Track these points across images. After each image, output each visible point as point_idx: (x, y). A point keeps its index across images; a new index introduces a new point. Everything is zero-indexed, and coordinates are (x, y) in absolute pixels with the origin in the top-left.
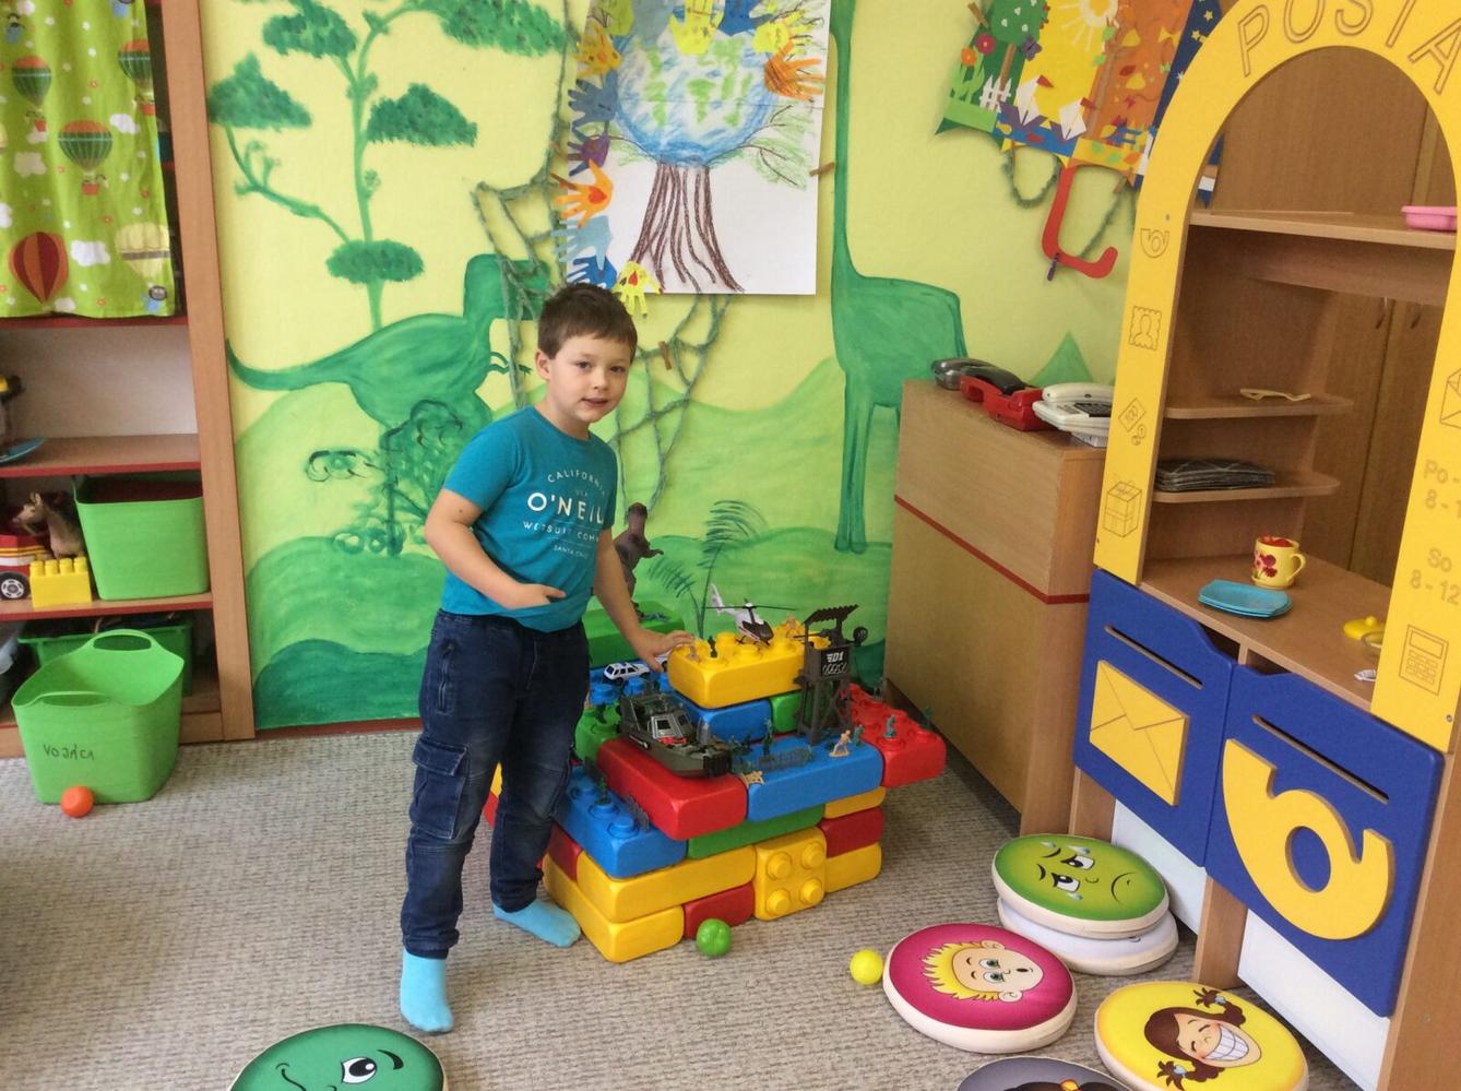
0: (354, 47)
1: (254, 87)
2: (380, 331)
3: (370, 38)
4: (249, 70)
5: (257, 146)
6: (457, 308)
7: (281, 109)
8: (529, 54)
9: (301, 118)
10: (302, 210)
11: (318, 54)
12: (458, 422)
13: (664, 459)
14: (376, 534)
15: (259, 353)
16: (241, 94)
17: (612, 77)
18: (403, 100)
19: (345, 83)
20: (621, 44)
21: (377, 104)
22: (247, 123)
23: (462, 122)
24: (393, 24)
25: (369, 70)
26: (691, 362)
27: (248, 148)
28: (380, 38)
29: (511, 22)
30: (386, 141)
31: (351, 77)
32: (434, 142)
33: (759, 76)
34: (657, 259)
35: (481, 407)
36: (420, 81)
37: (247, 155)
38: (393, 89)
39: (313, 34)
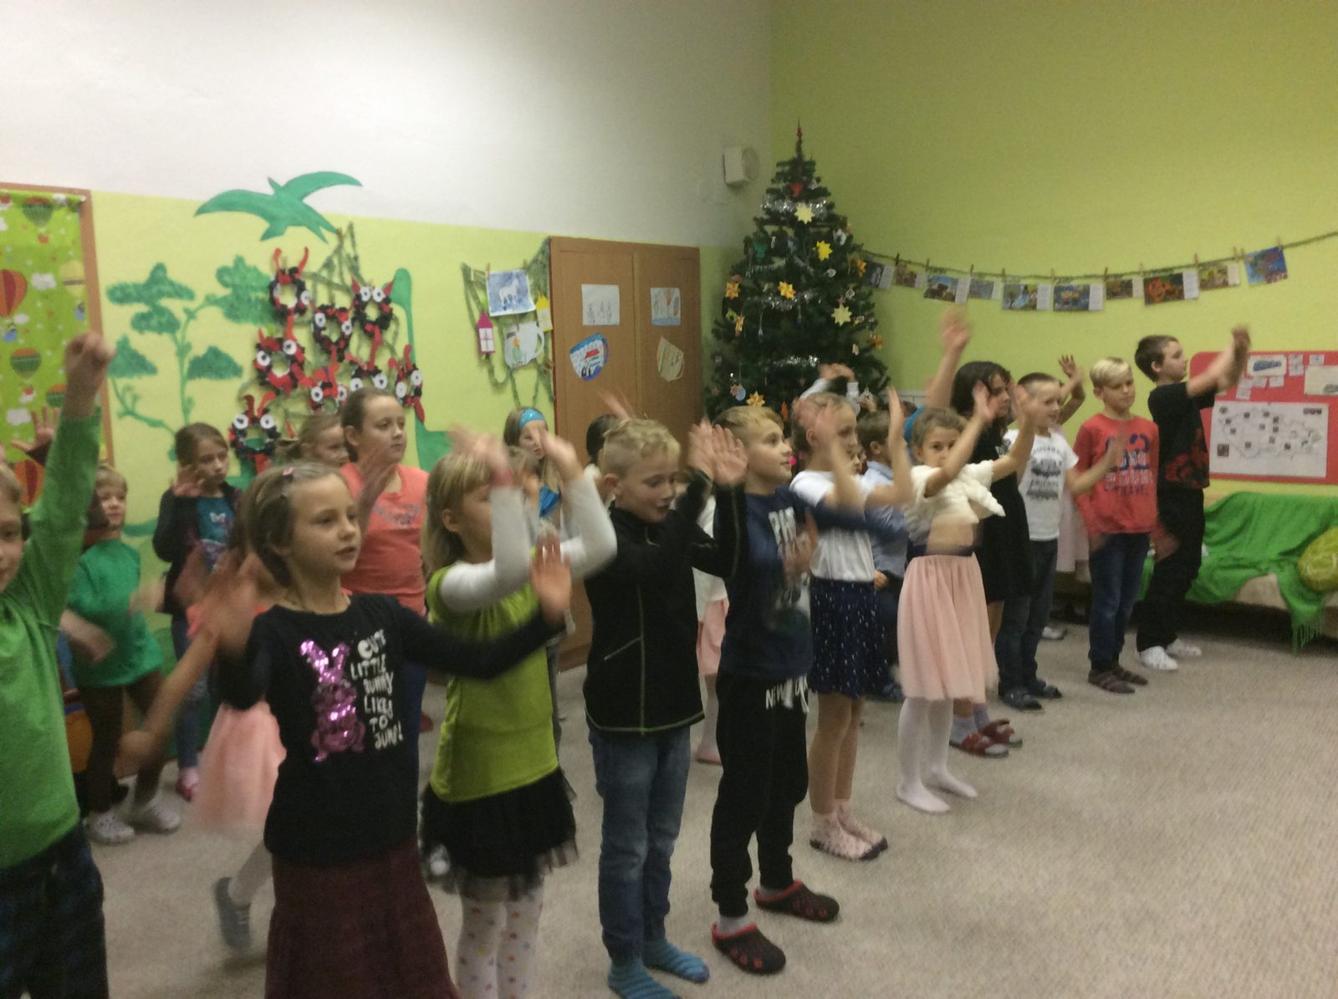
0: (178, 328)
1: (126, 355)
3: (188, 321)
4: (124, 344)
5: (128, 388)
7: (140, 365)
9: (153, 371)
10: (155, 424)
11: (159, 333)
16: (119, 360)
18: (205, 356)
19: (173, 348)
21: (192, 359)
22: (122, 374)
23: (236, 365)
24: (201, 314)
25: (186, 340)
27: (124, 389)
28: (192, 322)
30: (197, 380)
31: (177, 345)
32: (222, 378)
36: (212, 345)
37: (124, 394)
38: (199, 350)
39: (157, 321)
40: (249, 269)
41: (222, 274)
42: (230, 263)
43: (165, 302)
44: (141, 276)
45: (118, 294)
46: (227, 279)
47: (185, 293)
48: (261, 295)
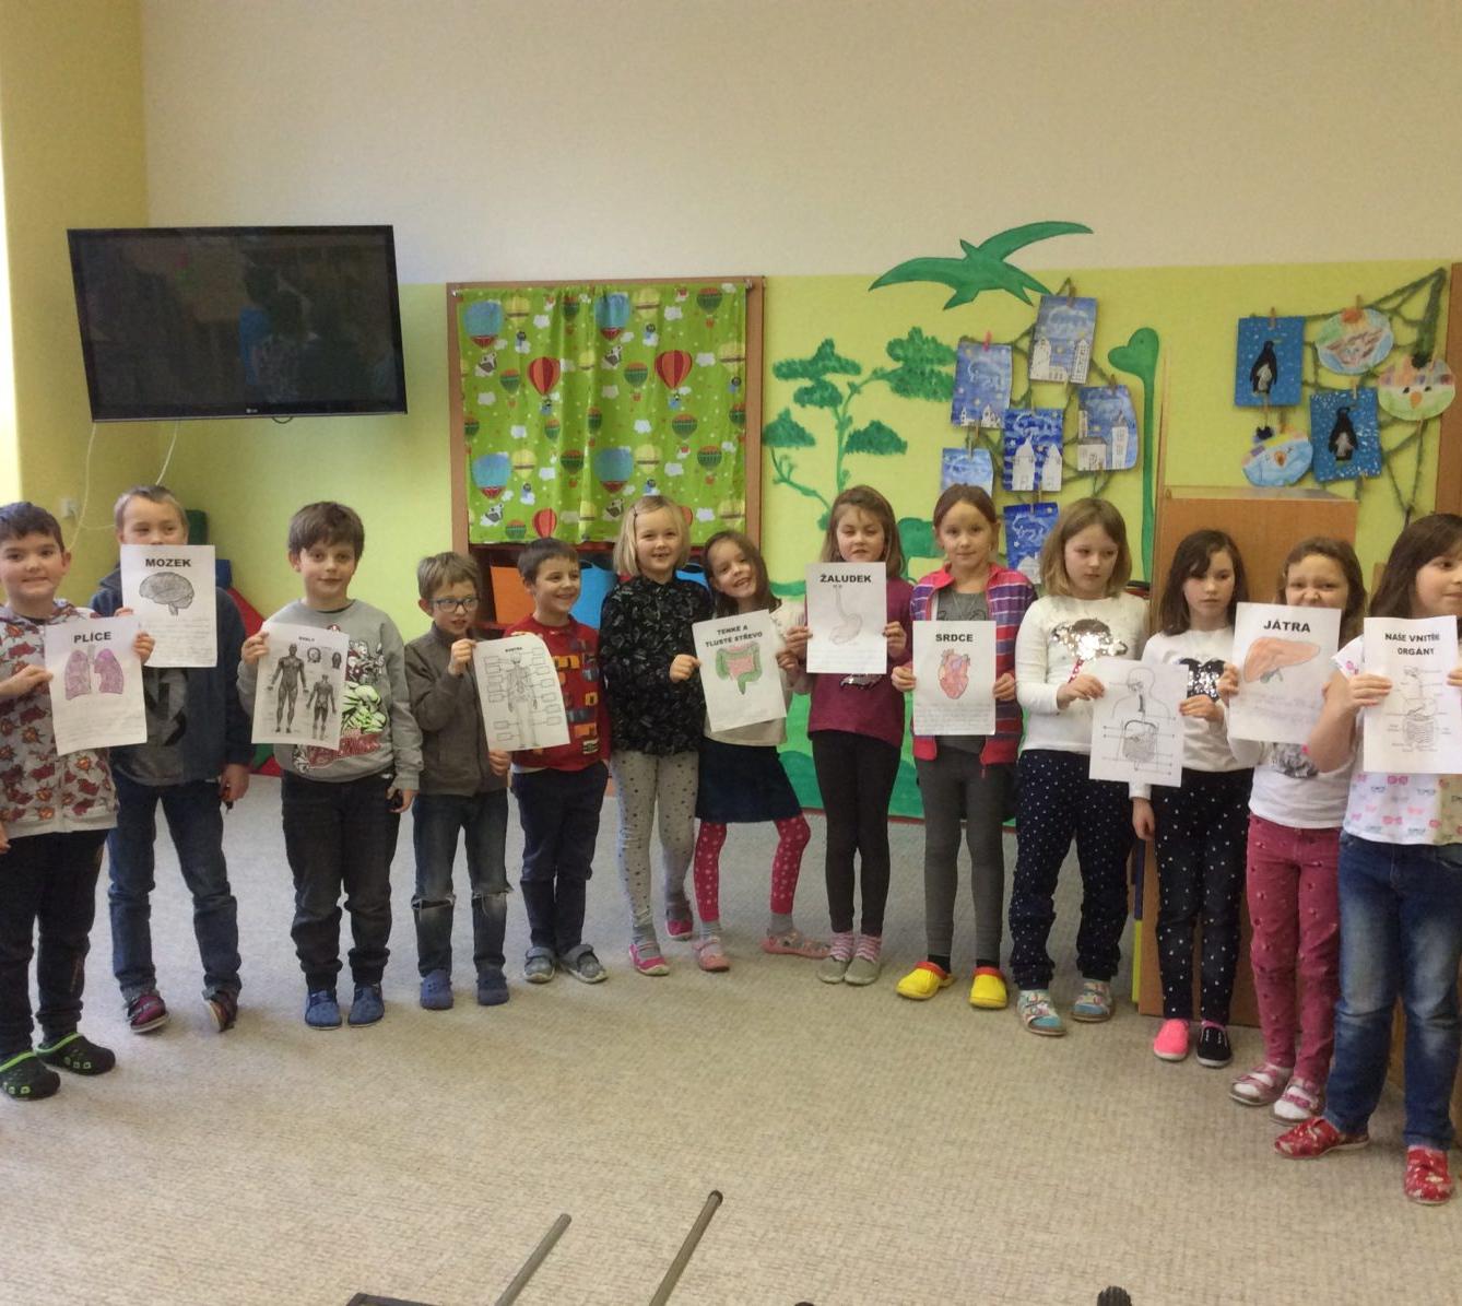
0: (841, 402)
1: (786, 425)
3: (850, 397)
4: (785, 417)
5: (786, 457)
7: (801, 437)
8: (940, 401)
9: (810, 442)
10: (807, 492)
11: (821, 407)
15: (779, 574)
16: (781, 429)
18: (866, 430)
19: (835, 421)
21: (852, 432)
22: (782, 445)
23: (899, 440)
24: (867, 388)
25: (847, 415)
27: (781, 458)
28: (856, 396)
29: (931, 383)
30: (855, 453)
31: (838, 418)
32: (882, 453)
36: (875, 419)
37: (781, 463)
38: (861, 424)
39: (821, 395)
40: (926, 341)
41: (893, 348)
42: (904, 336)
43: (829, 377)
44: (808, 352)
45: (784, 370)
46: (899, 352)
47: (851, 367)
48: (937, 368)
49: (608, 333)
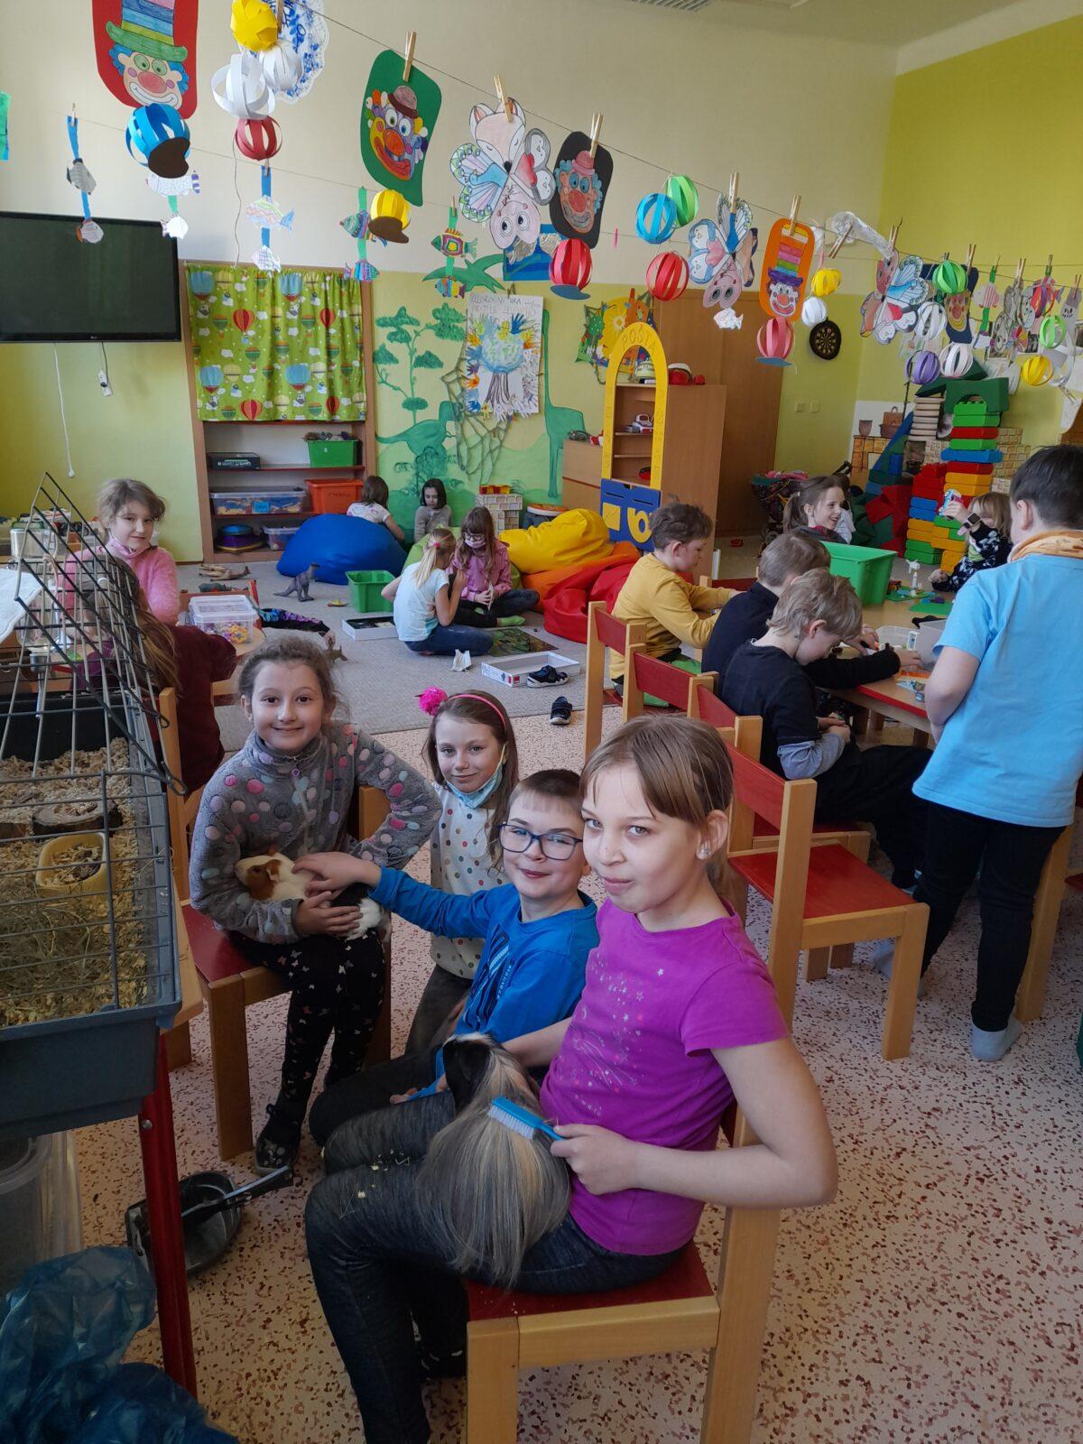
0: (410, 340)
1: (384, 352)
2: (415, 425)
3: (416, 337)
4: (383, 347)
5: (384, 370)
6: (437, 418)
7: (391, 359)
8: (456, 341)
9: (397, 362)
10: (395, 389)
11: (401, 342)
12: (437, 454)
13: (493, 465)
14: (413, 490)
15: (383, 433)
16: (381, 354)
17: (481, 348)
18: (424, 356)
19: (408, 351)
20: (481, 337)
21: (417, 357)
22: (382, 363)
23: (439, 361)
24: (423, 333)
25: (415, 347)
26: (502, 434)
27: (382, 370)
28: (418, 337)
29: (452, 332)
30: (419, 368)
31: (410, 349)
32: (431, 367)
33: (522, 347)
34: (492, 402)
35: (444, 448)
36: (428, 350)
37: (382, 373)
38: (421, 353)
39: (400, 336)
40: (450, 310)
41: (434, 312)
42: (441, 307)
43: (404, 327)
44: (394, 314)
45: (381, 322)
46: (438, 315)
47: (413, 322)
48: (456, 324)
49: (290, 298)
